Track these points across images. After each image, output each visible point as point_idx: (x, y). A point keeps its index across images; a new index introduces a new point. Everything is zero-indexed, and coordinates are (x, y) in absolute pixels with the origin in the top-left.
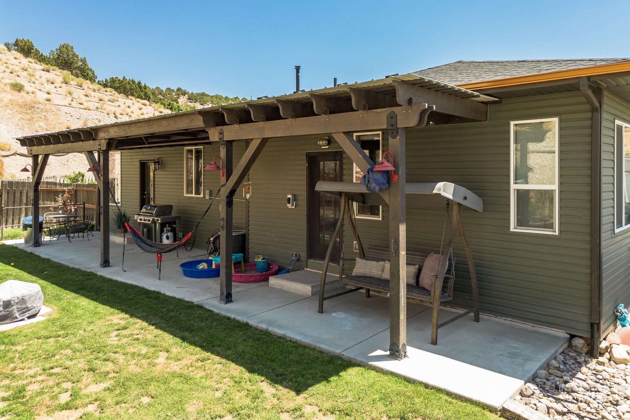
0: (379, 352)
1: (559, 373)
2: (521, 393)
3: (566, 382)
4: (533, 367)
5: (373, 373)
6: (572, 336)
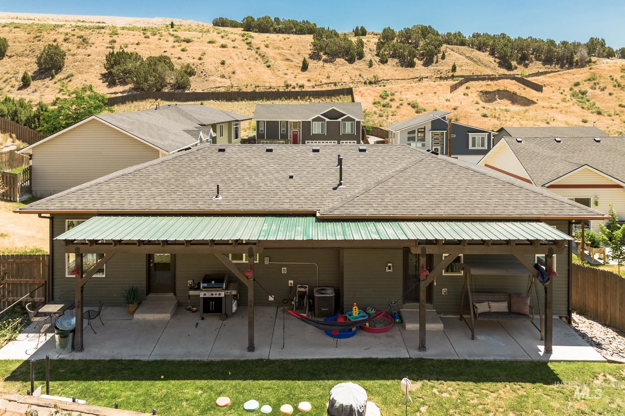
5: (559, 363)
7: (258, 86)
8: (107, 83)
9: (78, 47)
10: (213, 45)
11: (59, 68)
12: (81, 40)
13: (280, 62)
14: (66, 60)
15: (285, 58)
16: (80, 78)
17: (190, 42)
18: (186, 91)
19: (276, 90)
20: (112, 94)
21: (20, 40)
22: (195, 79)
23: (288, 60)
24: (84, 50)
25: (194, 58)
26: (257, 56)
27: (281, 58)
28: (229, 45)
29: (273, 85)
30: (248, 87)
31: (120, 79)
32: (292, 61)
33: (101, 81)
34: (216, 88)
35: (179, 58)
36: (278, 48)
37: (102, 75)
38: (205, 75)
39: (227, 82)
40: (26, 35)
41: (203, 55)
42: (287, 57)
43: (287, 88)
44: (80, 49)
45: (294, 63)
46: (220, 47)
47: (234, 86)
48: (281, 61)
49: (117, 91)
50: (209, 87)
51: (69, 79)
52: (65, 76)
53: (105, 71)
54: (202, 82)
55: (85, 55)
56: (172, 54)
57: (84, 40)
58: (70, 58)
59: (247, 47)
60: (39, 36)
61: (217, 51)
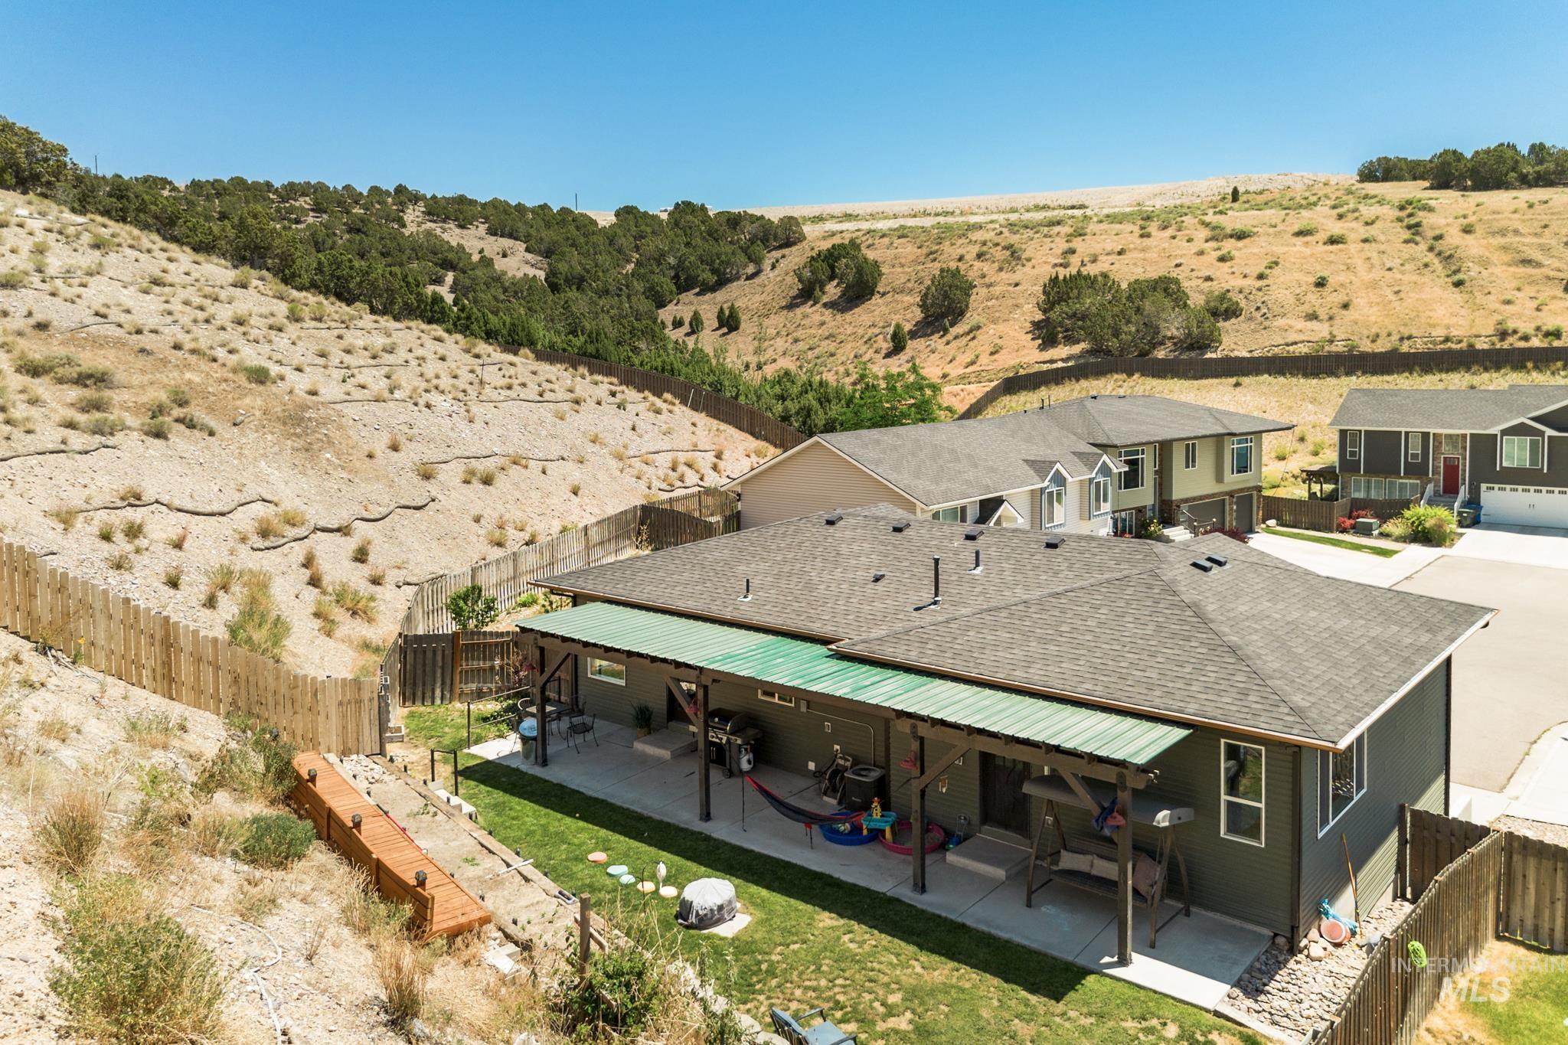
0: (1107, 959)
1: (1260, 976)
2: (1229, 996)
3: (1265, 985)
4: (1238, 971)
5: (1108, 980)
6: (1276, 935)
7: (1409, 338)
8: (1040, 341)
9: (1001, 269)
10: (1308, 238)
11: (958, 313)
12: (1008, 253)
13: (1498, 270)
14: (973, 297)
15: (1518, 257)
16: (992, 332)
17: (1244, 238)
18: (1209, 355)
19: (1464, 345)
20: (1044, 362)
21: (903, 261)
22: (1236, 327)
23: (1526, 262)
24: (1009, 275)
25: (1245, 276)
26: (1430, 257)
27: (1506, 258)
28: (1351, 237)
29: (1454, 332)
30: (1379, 341)
31: (1067, 330)
32: (1539, 265)
33: (1030, 336)
34: (1287, 345)
35: (1208, 279)
36: (1502, 232)
37: (1033, 323)
38: (1265, 315)
39: (1320, 330)
40: (916, 250)
41: (1270, 268)
42: (1524, 256)
43: (1502, 339)
44: (1003, 273)
45: (1543, 270)
46: (1325, 244)
47: (1338, 338)
48: (1504, 267)
49: (1055, 358)
50: (1267, 344)
51: (971, 335)
52: (966, 328)
53: (1039, 316)
54: (1254, 331)
55: (1010, 285)
56: (1192, 270)
57: (1013, 253)
58: (983, 291)
59: (1407, 235)
60: (936, 252)
61: (1312, 255)
